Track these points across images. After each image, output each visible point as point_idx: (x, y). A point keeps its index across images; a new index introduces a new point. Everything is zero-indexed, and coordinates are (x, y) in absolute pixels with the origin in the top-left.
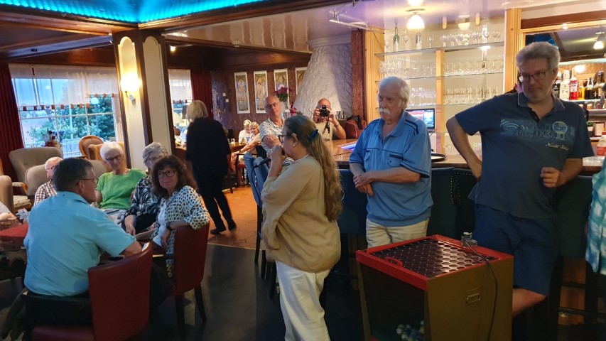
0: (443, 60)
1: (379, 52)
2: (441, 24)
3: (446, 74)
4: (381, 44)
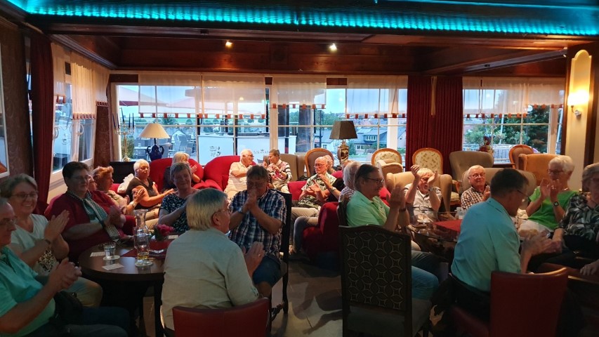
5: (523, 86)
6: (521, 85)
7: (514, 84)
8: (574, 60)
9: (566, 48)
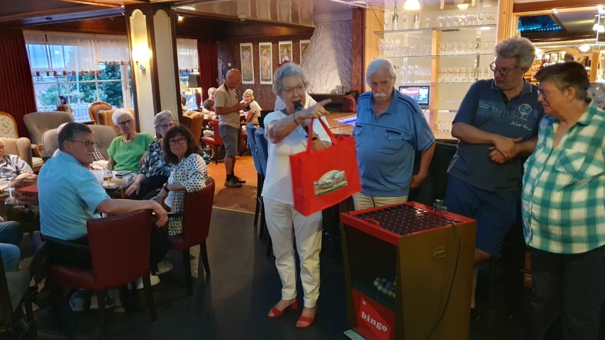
0: (439, 40)
1: (378, 29)
2: (438, 4)
3: (441, 54)
4: (381, 23)
5: (91, 43)
6: (88, 42)
7: (82, 40)
8: (132, 18)
9: (123, 6)
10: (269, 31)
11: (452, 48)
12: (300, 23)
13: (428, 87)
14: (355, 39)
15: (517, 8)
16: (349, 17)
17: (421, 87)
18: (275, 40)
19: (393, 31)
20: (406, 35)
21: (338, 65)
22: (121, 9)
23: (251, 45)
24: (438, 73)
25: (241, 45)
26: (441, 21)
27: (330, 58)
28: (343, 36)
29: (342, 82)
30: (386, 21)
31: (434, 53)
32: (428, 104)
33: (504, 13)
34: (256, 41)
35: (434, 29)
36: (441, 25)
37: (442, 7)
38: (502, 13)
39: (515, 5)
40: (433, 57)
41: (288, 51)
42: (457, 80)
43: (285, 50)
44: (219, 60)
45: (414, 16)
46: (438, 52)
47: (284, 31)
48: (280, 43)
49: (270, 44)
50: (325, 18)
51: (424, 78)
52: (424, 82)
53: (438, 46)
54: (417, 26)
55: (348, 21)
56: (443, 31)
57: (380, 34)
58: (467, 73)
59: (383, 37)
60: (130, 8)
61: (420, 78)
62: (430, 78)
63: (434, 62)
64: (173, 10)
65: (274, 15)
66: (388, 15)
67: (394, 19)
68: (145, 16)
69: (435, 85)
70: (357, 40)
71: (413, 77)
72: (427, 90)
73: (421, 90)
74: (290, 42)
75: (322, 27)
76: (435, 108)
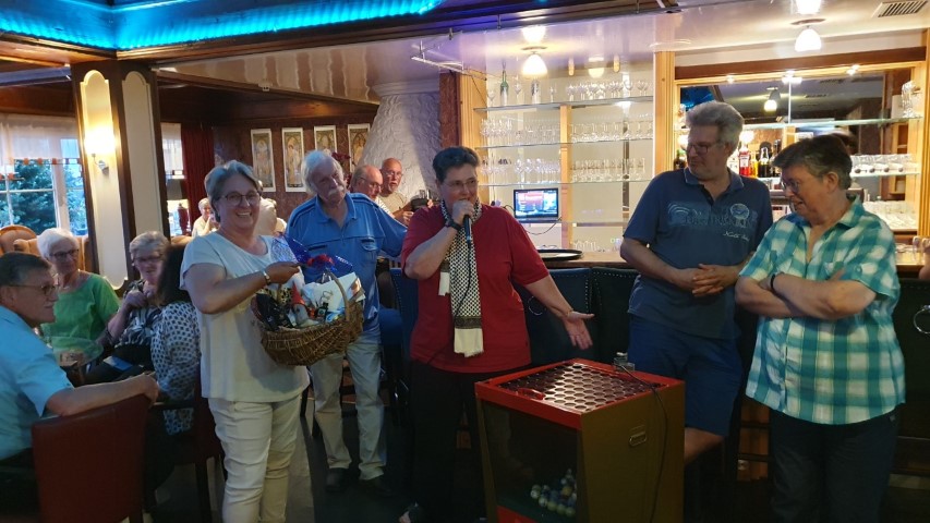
0: (570, 121)
1: (480, 105)
2: (567, 68)
3: (575, 140)
4: (483, 95)
8: (83, 85)
9: (68, 65)
10: (296, 110)
11: (589, 133)
12: (347, 96)
13: (557, 190)
14: (445, 120)
15: (681, 73)
16: (434, 86)
17: (546, 190)
18: (308, 124)
19: (501, 108)
20: (520, 112)
21: (420, 159)
22: (65, 71)
23: (269, 131)
24: (571, 168)
25: (253, 132)
26: (573, 92)
27: (407, 149)
28: (424, 115)
29: (427, 185)
30: (490, 93)
31: (564, 139)
32: (557, 216)
33: (663, 80)
34: (276, 126)
35: (563, 104)
36: (571, 99)
37: (571, 72)
38: (660, 80)
39: (677, 69)
40: (562, 146)
41: (330, 141)
42: (598, 178)
43: (325, 139)
44: (216, 156)
45: (533, 86)
46: (569, 137)
47: (321, 110)
48: (316, 129)
49: (300, 130)
50: (396, 88)
51: (550, 178)
52: (551, 183)
53: (569, 129)
54: (536, 100)
55: (431, 94)
56: (573, 107)
57: (482, 112)
58: (612, 167)
59: (486, 118)
60: (80, 69)
61: (543, 177)
62: (559, 176)
63: (563, 153)
64: (154, 72)
65: (304, 82)
66: (492, 85)
67: (502, 90)
68: (107, 81)
69: (566, 186)
70: (449, 121)
71: (533, 176)
72: (555, 194)
73: (546, 195)
74: (333, 128)
75: (392, 102)
76: (568, 221)
